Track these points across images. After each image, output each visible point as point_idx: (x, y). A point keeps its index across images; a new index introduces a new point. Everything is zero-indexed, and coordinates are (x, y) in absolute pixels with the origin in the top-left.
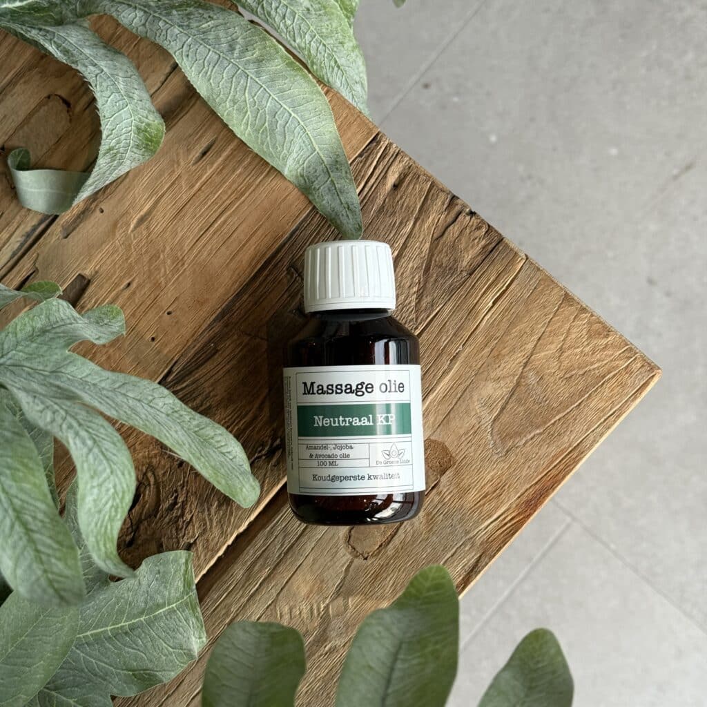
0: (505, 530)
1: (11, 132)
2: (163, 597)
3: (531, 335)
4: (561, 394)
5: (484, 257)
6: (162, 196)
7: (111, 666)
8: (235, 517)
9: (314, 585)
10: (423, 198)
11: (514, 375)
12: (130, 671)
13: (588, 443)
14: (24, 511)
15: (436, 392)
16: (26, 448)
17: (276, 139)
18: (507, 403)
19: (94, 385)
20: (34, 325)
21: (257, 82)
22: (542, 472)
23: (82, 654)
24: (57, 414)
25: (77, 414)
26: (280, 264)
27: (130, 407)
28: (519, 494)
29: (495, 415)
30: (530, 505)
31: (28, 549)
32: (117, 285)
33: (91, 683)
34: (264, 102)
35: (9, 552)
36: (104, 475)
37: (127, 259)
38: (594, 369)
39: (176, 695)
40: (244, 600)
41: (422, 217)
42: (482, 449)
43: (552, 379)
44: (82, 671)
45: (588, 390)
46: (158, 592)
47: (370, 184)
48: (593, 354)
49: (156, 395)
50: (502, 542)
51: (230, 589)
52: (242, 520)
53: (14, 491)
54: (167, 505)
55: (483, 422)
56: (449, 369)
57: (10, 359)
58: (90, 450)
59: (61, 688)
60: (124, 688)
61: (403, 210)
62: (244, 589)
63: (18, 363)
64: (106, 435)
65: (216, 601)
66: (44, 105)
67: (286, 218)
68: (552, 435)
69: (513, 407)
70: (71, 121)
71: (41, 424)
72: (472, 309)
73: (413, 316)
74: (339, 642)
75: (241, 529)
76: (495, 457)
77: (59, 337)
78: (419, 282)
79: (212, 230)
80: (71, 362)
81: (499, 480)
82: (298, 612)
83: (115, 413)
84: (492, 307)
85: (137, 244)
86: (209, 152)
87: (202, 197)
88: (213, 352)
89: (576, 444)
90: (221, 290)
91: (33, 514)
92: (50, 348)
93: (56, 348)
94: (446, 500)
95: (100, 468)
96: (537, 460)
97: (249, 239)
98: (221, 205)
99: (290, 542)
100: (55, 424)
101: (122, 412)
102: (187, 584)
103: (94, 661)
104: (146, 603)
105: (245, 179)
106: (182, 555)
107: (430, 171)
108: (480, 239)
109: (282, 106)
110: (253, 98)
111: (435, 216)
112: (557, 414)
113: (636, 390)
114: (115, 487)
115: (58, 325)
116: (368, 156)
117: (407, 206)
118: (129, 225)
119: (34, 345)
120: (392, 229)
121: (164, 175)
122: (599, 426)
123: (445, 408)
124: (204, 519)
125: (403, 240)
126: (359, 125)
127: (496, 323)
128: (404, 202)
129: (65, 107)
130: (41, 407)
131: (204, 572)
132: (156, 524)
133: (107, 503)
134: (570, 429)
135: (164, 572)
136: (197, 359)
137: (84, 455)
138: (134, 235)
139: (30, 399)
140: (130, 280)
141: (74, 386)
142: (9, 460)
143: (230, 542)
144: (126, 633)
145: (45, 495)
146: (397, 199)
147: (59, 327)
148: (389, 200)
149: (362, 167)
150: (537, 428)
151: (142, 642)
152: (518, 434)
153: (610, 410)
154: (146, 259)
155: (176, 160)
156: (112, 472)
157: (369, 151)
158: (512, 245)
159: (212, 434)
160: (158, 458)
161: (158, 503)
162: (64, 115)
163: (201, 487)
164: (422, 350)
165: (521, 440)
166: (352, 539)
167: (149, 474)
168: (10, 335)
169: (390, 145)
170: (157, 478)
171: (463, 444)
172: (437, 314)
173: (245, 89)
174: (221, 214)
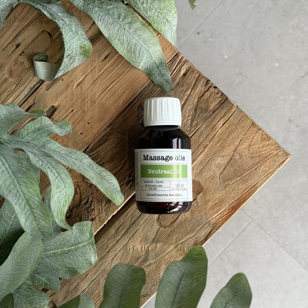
0: (223, 219)
1: (27, 46)
2: (81, 239)
3: (238, 139)
4: (249, 164)
5: (219, 106)
6: (88, 74)
7: (59, 266)
8: (112, 208)
9: (143, 238)
10: (195, 80)
11: (230, 155)
12: (67, 268)
13: (259, 184)
14: (30, 200)
15: (197, 160)
16: (31, 175)
17: (136, 55)
18: (226, 166)
19: (59, 152)
20: (35, 126)
21: (129, 32)
22: (239, 196)
23: (48, 260)
24: (44, 162)
25: (51, 163)
26: (135, 105)
27: (73, 162)
28: (229, 204)
29: (221, 171)
30: (234, 209)
31: (31, 215)
32: (67, 111)
33: (51, 272)
34: (132, 40)
35: (24, 216)
36: (62, 188)
37: (72, 100)
38: (263, 154)
39: (85, 279)
40: (114, 242)
41: (194, 89)
42: (215, 185)
43: (245, 158)
44: (48, 267)
45: (260, 162)
46: (79, 237)
47: (174, 73)
48: (263, 147)
49: (83, 158)
50: (221, 224)
51: (109, 238)
52: (115, 209)
53: (26, 192)
54: (85, 202)
55: (216, 174)
56: (203, 151)
57: (25, 140)
58: (57, 177)
59: (39, 274)
60: (65, 275)
61: (187, 85)
62: (114, 238)
63: (29, 142)
64: (63, 172)
65: (103, 242)
66: (41, 35)
67: (139, 86)
68: (244, 180)
69: (229, 168)
70: (51, 42)
71: (37, 166)
72: (214, 127)
73: (189, 129)
74: (153, 261)
75: (114, 213)
76: (220, 189)
77: (45, 132)
78: (192, 115)
79: (108, 89)
80: (50, 142)
81: (221, 198)
82: (136, 249)
83: (67, 164)
84: (222, 126)
85: (77, 94)
86: (108, 58)
87: (104, 76)
88: (106, 140)
89: (254, 185)
90: (110, 115)
91: (33, 201)
92: (42, 136)
93: (44, 136)
94: (199, 205)
95: (60, 185)
96: (237, 190)
97: (123, 94)
98: (112, 80)
99: (134, 220)
100: (43, 166)
101: (70, 164)
102: (91, 235)
103: (53, 263)
104: (74, 241)
105: (122, 69)
106: (90, 223)
107: (199, 69)
108: (218, 98)
109: (139, 42)
110: (127, 38)
111: (200, 88)
112: (247, 172)
113: (280, 163)
114: (66, 193)
115: (45, 127)
116: (174, 62)
117: (188, 83)
118: (74, 86)
119: (35, 135)
120: (182, 92)
121: (89, 66)
122: (264, 177)
123: (200, 168)
124: (99, 209)
125: (186, 97)
126: (170, 49)
127: (223, 133)
128: (187, 82)
129: (49, 36)
130: (37, 159)
131: (98, 230)
132: (80, 209)
133: (62, 199)
134: (252, 178)
135: (82, 229)
136: (99, 143)
137: (54, 179)
138: (75, 91)
139: (33, 156)
140: (73, 109)
141: (50, 152)
142: (24, 180)
143: (109, 218)
144: (66, 253)
145: (38, 194)
146: (185, 80)
147: (46, 128)
148: (181, 81)
149: (171, 66)
150: (238, 177)
151: (72, 257)
152: (231, 179)
153: (269, 171)
154: (80, 100)
155: (94, 60)
156: (65, 187)
157: (174, 60)
158: (231, 101)
159: (105, 175)
160: (81, 183)
161: (81, 201)
162: (49, 39)
163: (99, 195)
164: (192, 143)
165: (231, 182)
166: (160, 219)
167: (78, 189)
168: (26, 130)
169: (183, 57)
170: (81, 191)
171: (207, 183)
172: (199, 129)
173: (124, 35)
174: (112, 83)
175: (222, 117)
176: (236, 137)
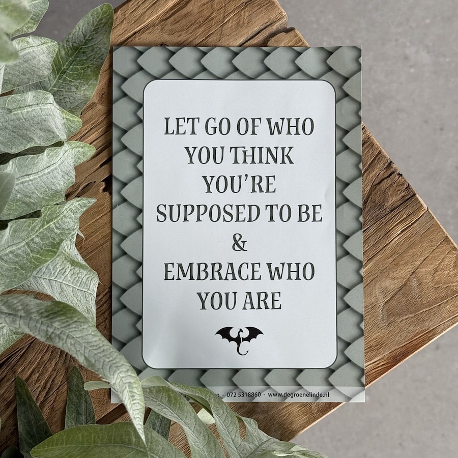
175: (402, 220)
176: (419, 253)
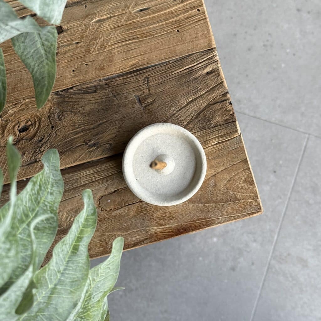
0: (164, 235)
3: (222, 166)
4: (219, 196)
5: (224, 123)
6: (114, 16)
10: (216, 85)
13: (217, 221)
22: (191, 221)
26: (143, 74)
28: (177, 224)
30: (179, 231)
32: (73, 40)
37: (83, 32)
38: (238, 195)
41: (210, 92)
43: (219, 188)
45: (230, 201)
47: (198, 66)
48: (241, 188)
50: (159, 239)
52: (63, 165)
54: (37, 140)
61: (205, 85)
67: (157, 58)
68: (205, 210)
72: (206, 141)
78: (193, 116)
79: (125, 43)
81: (173, 214)
82: (62, 215)
84: (214, 145)
85: (92, 29)
86: (143, 12)
87: (129, 27)
88: (94, 91)
89: (212, 219)
96: (193, 215)
97: (137, 56)
98: (134, 36)
105: (150, 31)
112: (212, 203)
113: (248, 213)
116: (206, 54)
117: (207, 84)
118: (93, 19)
120: (196, 89)
121: (120, 8)
122: (225, 217)
125: (197, 96)
127: (212, 152)
128: (207, 82)
132: (28, 144)
134: (214, 212)
136: (86, 90)
138: (92, 25)
140: (79, 41)
146: (205, 79)
148: (202, 77)
149: (200, 57)
150: (201, 203)
152: (192, 201)
153: (234, 214)
154: (91, 37)
155: (128, 6)
158: (237, 126)
160: (45, 119)
161: (34, 136)
167: (37, 123)
169: (216, 56)
170: (40, 127)
174: (132, 39)
175: (220, 136)
176: (222, 164)
